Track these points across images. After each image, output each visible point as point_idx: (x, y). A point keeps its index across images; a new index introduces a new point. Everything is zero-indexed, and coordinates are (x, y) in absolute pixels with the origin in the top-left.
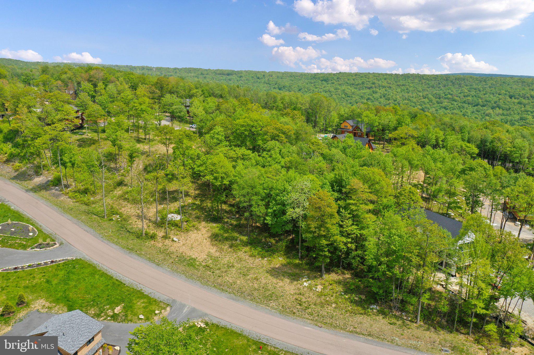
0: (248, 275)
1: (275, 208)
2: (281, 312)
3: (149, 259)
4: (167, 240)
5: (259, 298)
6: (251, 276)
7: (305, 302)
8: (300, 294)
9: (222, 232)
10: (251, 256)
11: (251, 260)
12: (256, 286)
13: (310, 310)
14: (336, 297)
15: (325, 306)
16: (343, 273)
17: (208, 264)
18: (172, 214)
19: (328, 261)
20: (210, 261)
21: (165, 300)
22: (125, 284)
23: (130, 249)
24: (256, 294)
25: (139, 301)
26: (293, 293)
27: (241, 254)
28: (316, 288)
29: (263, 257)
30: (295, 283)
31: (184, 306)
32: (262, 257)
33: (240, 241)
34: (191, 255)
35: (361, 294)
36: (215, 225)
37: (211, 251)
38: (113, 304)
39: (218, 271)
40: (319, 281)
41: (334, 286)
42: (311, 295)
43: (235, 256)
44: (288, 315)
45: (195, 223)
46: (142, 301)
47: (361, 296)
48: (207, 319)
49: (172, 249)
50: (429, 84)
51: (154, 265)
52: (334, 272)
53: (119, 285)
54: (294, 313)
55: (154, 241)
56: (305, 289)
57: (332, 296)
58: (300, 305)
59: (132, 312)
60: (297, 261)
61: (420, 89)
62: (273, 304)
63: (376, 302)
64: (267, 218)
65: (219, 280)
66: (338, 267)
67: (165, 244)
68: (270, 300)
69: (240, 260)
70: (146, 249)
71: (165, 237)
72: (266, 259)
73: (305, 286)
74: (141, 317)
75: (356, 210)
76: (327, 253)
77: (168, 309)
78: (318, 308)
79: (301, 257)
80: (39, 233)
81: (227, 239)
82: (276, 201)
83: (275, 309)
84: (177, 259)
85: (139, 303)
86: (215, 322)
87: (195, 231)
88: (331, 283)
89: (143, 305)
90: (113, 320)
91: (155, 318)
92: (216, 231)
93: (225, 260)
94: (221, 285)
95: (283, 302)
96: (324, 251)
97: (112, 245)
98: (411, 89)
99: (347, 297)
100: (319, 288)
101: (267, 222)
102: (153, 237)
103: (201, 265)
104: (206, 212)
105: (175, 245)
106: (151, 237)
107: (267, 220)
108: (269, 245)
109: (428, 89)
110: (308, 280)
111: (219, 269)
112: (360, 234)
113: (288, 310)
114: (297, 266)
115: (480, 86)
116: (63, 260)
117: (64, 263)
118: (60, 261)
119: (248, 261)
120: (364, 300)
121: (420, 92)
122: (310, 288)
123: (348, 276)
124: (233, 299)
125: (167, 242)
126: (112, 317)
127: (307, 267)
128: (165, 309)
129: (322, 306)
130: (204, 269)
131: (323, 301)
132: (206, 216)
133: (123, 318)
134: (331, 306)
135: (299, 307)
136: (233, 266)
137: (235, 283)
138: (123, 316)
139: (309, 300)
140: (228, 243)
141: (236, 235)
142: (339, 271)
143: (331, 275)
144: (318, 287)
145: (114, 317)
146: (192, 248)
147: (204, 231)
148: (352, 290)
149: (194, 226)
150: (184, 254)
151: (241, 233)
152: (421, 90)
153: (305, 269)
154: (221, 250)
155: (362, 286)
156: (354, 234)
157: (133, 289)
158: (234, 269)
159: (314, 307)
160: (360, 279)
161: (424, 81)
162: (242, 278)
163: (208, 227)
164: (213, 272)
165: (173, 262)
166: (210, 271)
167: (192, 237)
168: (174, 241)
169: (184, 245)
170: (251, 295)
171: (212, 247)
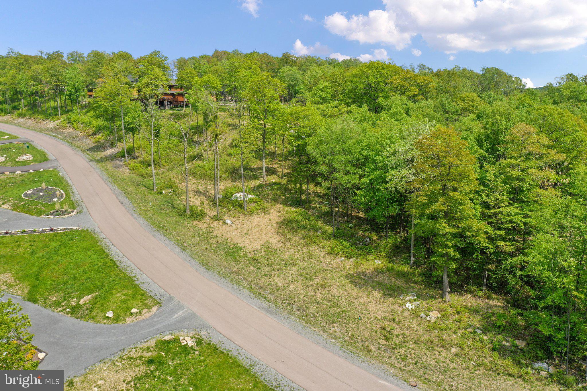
0: (312, 279)
1: (372, 177)
2: (344, 345)
3: (177, 242)
5: (315, 317)
6: (317, 281)
7: (397, 336)
8: (394, 320)
9: (300, 218)
10: (329, 253)
12: (319, 297)
13: (402, 351)
14: (463, 335)
15: (436, 348)
17: (257, 256)
18: (241, 193)
19: (454, 266)
21: (158, 295)
22: (118, 267)
23: (160, 227)
24: (312, 308)
25: (120, 292)
26: (379, 318)
27: (315, 249)
28: (427, 315)
29: (348, 257)
30: (391, 300)
31: (180, 307)
32: (346, 257)
33: (323, 232)
35: (516, 337)
37: (272, 241)
38: (85, 290)
40: (436, 303)
41: (464, 316)
42: (415, 324)
44: (356, 352)
45: (266, 205)
46: (125, 292)
47: (516, 342)
48: (204, 334)
51: (178, 249)
52: (471, 292)
53: (109, 267)
54: (369, 351)
56: (406, 314)
57: (455, 333)
58: (387, 339)
59: (102, 305)
60: (405, 268)
62: (336, 329)
63: (549, 355)
66: (480, 285)
68: (333, 322)
69: (310, 256)
70: (181, 229)
71: (216, 218)
72: (352, 259)
73: (408, 309)
74: (110, 314)
75: (518, 179)
76: (451, 251)
77: (155, 309)
78: (422, 349)
79: (414, 263)
80: (65, 199)
81: (304, 227)
82: (375, 163)
83: (335, 339)
85: (118, 295)
86: (214, 341)
88: (459, 309)
89: (123, 297)
90: (72, 314)
91: (127, 319)
93: (286, 255)
94: (260, 288)
95: (355, 329)
96: (446, 246)
97: (141, 220)
99: (485, 338)
100: (433, 316)
103: (246, 256)
104: (290, 194)
105: (225, 228)
106: (198, 216)
108: (366, 241)
110: (415, 300)
111: (270, 265)
112: (525, 224)
113: (360, 344)
114: (402, 275)
116: (65, 229)
117: (64, 233)
118: (61, 230)
119: (322, 260)
120: (522, 350)
122: (416, 313)
124: (268, 311)
125: (216, 224)
126: (73, 308)
127: (420, 279)
128: (149, 308)
129: (430, 346)
130: (247, 262)
131: (435, 340)
132: (287, 198)
133: (86, 312)
134: (450, 350)
135: (383, 342)
136: (294, 264)
137: (285, 288)
138: (87, 309)
139: (407, 333)
140: (302, 233)
141: (320, 224)
142: (480, 293)
143: (464, 297)
144: (431, 313)
145: (75, 311)
146: (247, 234)
148: (499, 327)
150: (229, 241)
151: (328, 223)
153: (416, 283)
155: (522, 323)
156: (511, 222)
157: (125, 273)
158: (294, 268)
159: (412, 346)
160: (520, 311)
162: (300, 282)
163: (283, 212)
164: (258, 269)
165: (206, 249)
166: (255, 267)
167: (254, 222)
168: (225, 223)
169: (236, 229)
170: (303, 309)
171: (276, 236)
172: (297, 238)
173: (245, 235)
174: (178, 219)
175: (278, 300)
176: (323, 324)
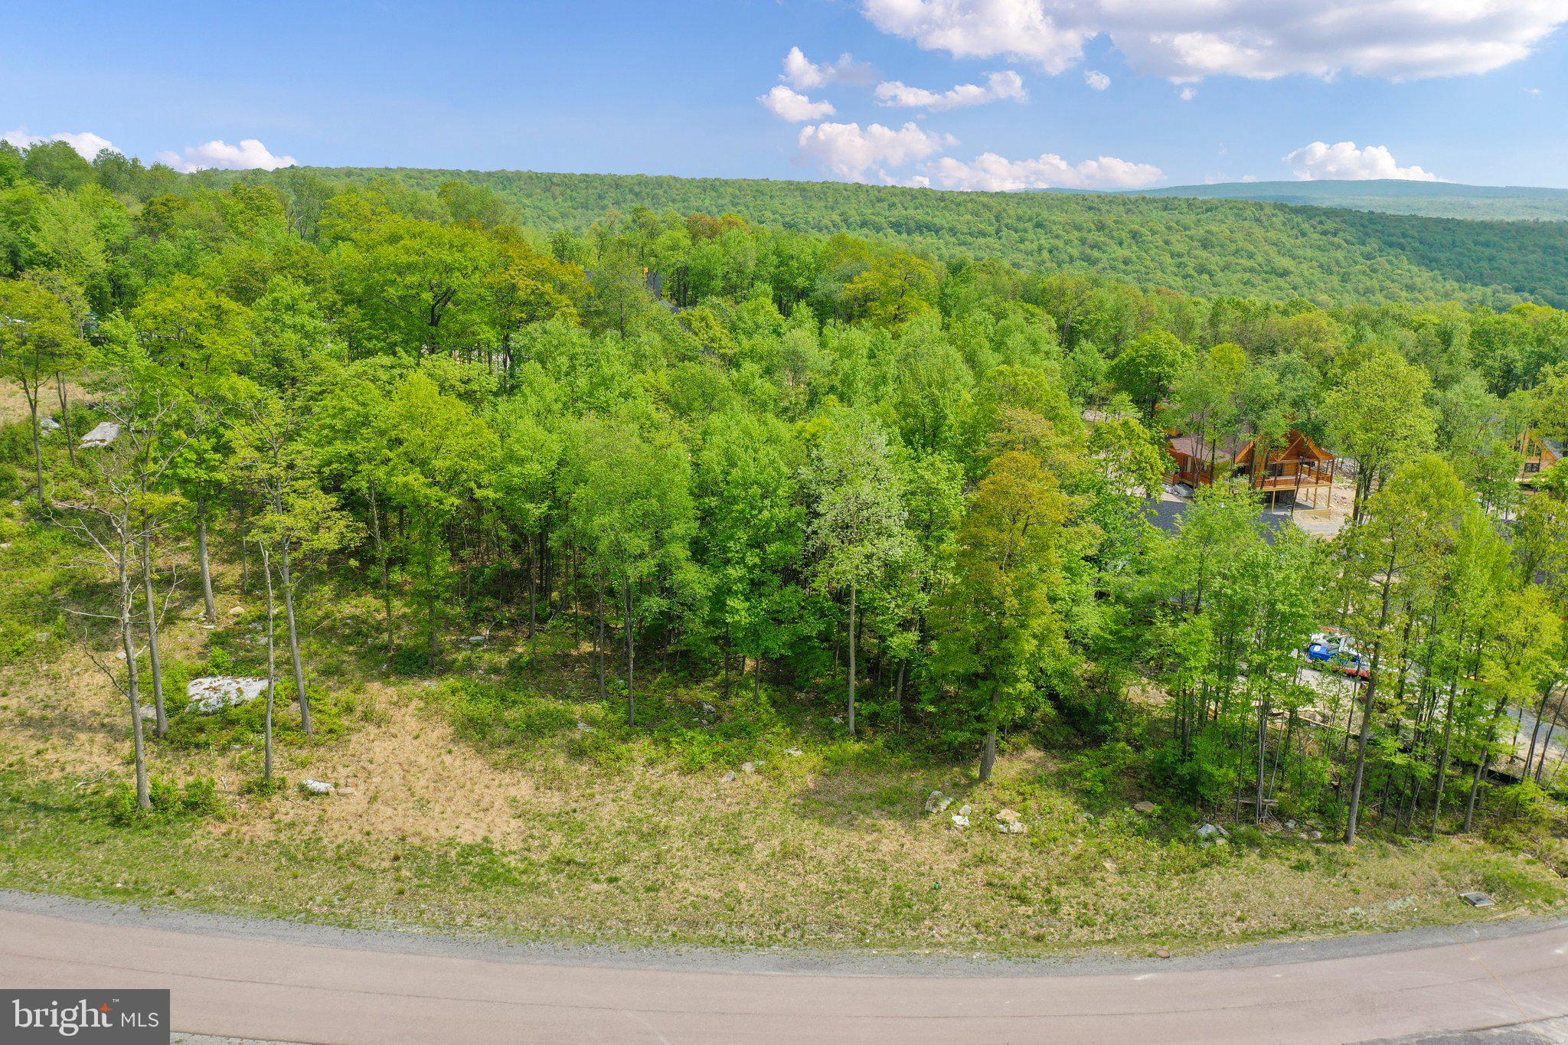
2: (1001, 953)
3: (268, 907)
4: (276, 798)
6: (762, 848)
7: (1025, 887)
8: (982, 861)
9: (487, 706)
10: (685, 771)
11: (700, 787)
12: (816, 880)
13: (1068, 909)
14: (1089, 834)
15: (1092, 876)
16: (1017, 748)
17: (557, 851)
18: (207, 682)
20: (557, 839)
23: (126, 892)
26: (954, 866)
27: (643, 774)
28: (1005, 823)
29: (735, 764)
30: (924, 825)
33: (592, 722)
34: (450, 833)
35: (1134, 801)
36: (432, 685)
39: (625, 871)
41: (1044, 798)
43: (630, 788)
44: (1029, 952)
45: (341, 696)
47: (1139, 807)
49: (338, 835)
50: (572, 198)
51: (333, 933)
54: (1039, 939)
55: (221, 819)
56: (977, 839)
58: (1023, 900)
60: (855, 747)
61: (554, 213)
63: (1208, 811)
64: (731, 602)
65: (668, 906)
67: (288, 819)
68: (917, 919)
69: (662, 797)
70: (213, 868)
71: (261, 788)
72: (748, 767)
73: (966, 827)
78: (1083, 891)
79: (856, 726)
81: (532, 729)
83: (972, 949)
84: (405, 873)
87: (372, 730)
88: (1022, 789)
92: (461, 705)
93: (610, 817)
94: (694, 924)
95: (963, 912)
98: (528, 212)
99: (1110, 822)
100: (1013, 820)
101: (737, 618)
102: (197, 805)
104: (347, 640)
105: (335, 810)
106: (191, 806)
107: (734, 611)
109: (575, 213)
110: (958, 804)
111: (622, 859)
113: (1009, 935)
114: (870, 763)
115: (707, 203)
119: (696, 795)
120: (1160, 816)
121: (555, 220)
122: (985, 829)
123: (1034, 753)
125: (288, 808)
127: (904, 757)
129: (1085, 880)
130: (562, 878)
131: (1069, 862)
132: (361, 656)
134: (1107, 869)
136: (662, 831)
137: (735, 896)
139: (1026, 872)
140: (553, 745)
144: (1004, 817)
146: (424, 802)
147: (408, 719)
148: (1102, 794)
149: (349, 709)
150: (417, 842)
151: (561, 694)
152: (557, 215)
153: (903, 769)
154: (553, 781)
159: (1065, 892)
161: (557, 190)
162: (738, 868)
163: (410, 699)
164: (611, 880)
165: (401, 892)
166: (596, 881)
167: (379, 758)
168: (313, 794)
169: (373, 800)
170: (836, 924)
171: (506, 778)
172: (560, 761)
173: (423, 805)
174: (137, 841)
175: (767, 933)
176: (909, 933)
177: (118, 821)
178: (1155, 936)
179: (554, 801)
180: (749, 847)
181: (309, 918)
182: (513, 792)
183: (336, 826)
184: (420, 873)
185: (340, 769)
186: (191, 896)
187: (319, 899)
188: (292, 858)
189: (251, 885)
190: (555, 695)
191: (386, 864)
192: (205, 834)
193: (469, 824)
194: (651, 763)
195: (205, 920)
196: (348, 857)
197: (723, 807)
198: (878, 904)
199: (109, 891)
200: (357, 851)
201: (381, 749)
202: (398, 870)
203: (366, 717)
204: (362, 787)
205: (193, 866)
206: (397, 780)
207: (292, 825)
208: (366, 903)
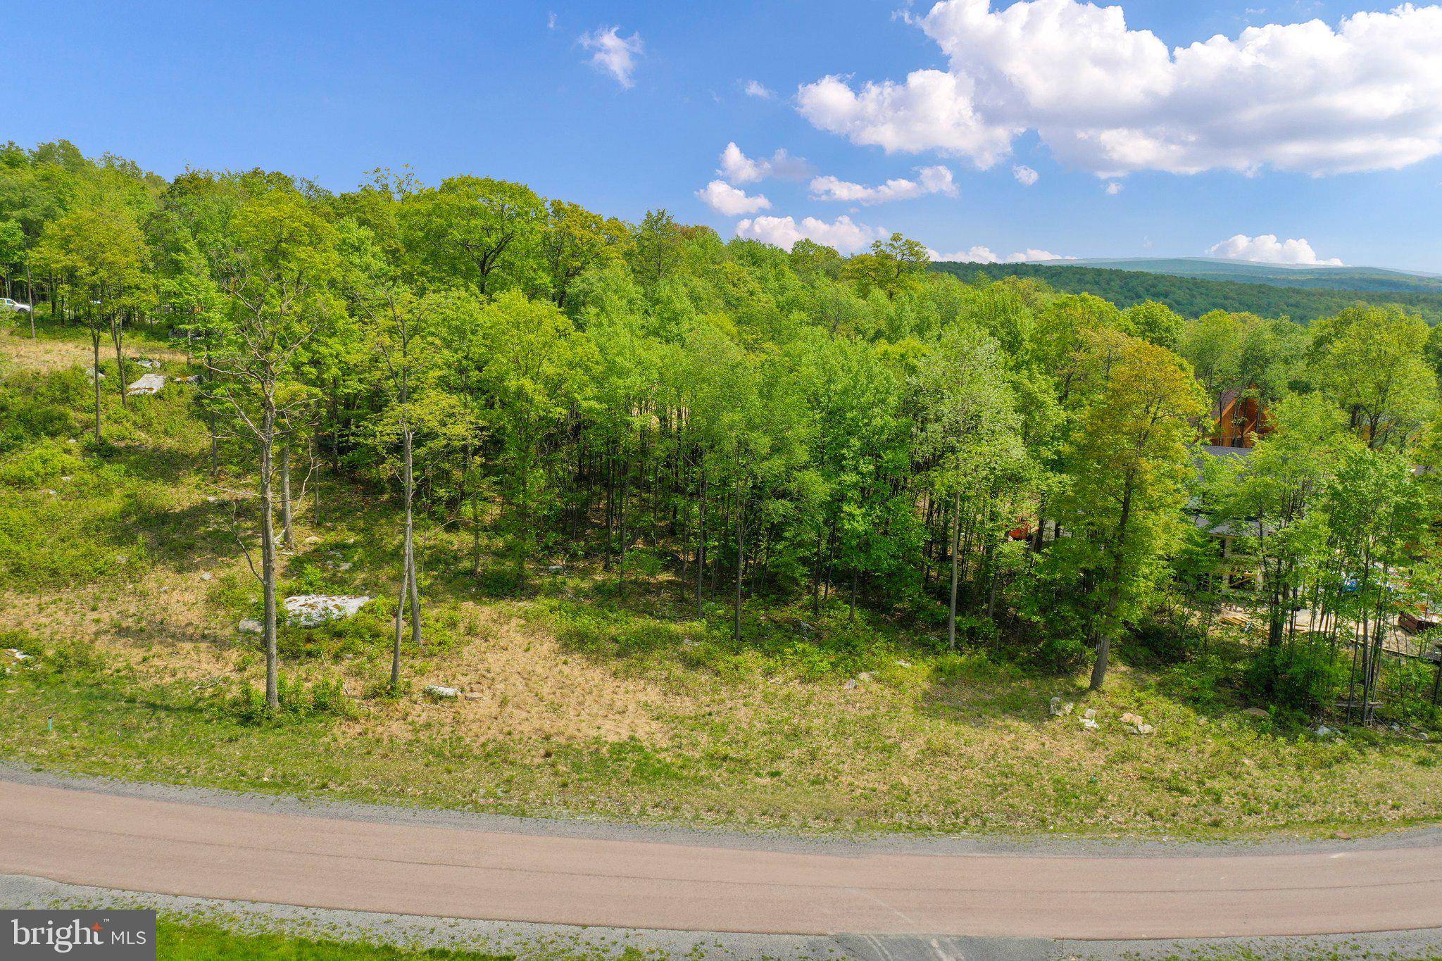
0: (897, 747)
3: (429, 801)
4: (403, 702)
6: (909, 746)
10: (807, 679)
11: (825, 694)
12: (974, 775)
17: (708, 749)
18: (302, 599)
20: (703, 738)
21: (807, 954)
24: (1019, 802)
26: (1104, 764)
27: (764, 682)
28: (1133, 725)
29: (853, 673)
30: (1056, 726)
31: (917, 945)
32: (848, 674)
37: (645, 698)
39: (783, 767)
41: (1154, 705)
43: (757, 695)
47: (1249, 712)
49: (478, 734)
51: (507, 821)
55: (353, 720)
56: (1112, 738)
63: (1313, 714)
64: (847, 509)
65: (840, 798)
67: (422, 721)
68: (1089, 809)
69: (793, 702)
70: (360, 764)
71: (387, 692)
72: (865, 677)
73: (1098, 730)
78: (1233, 783)
84: (561, 768)
87: (480, 643)
88: (1135, 697)
92: (561, 623)
93: (748, 719)
94: (873, 813)
97: (148, 789)
100: (1139, 722)
102: (325, 706)
103: (689, 759)
105: (467, 713)
106: (320, 707)
110: (1081, 708)
111: (776, 755)
114: (979, 673)
119: (825, 700)
122: (1115, 730)
123: (1125, 668)
132: (447, 580)
136: (805, 732)
137: (902, 788)
140: (665, 657)
144: (1130, 720)
146: (555, 705)
149: (453, 625)
150: (562, 740)
151: (654, 614)
154: (679, 688)
158: (825, 741)
159: (1217, 784)
162: (894, 764)
163: (510, 617)
164: (774, 774)
165: (565, 785)
166: (758, 775)
167: (496, 668)
168: (441, 698)
169: (504, 703)
170: (1013, 813)
171: (630, 685)
172: (678, 670)
173: (555, 709)
174: (271, 738)
175: (948, 821)
176: (1086, 820)
177: (247, 719)
178: (1323, 821)
179: (684, 706)
180: (896, 745)
181: (478, 809)
182: (642, 697)
183: (474, 727)
184: (577, 768)
185: (459, 676)
186: (344, 788)
187: (482, 791)
188: (440, 755)
189: (405, 779)
190: (651, 614)
191: (538, 760)
192: (342, 733)
193: (609, 725)
194: (769, 673)
195: (369, 810)
196: (496, 755)
197: (854, 711)
198: (1044, 795)
199: (257, 784)
200: (501, 748)
201: (495, 661)
202: (553, 765)
203: (470, 631)
204: (487, 692)
205: (338, 762)
206: (521, 687)
207: (428, 726)
208: (532, 795)
